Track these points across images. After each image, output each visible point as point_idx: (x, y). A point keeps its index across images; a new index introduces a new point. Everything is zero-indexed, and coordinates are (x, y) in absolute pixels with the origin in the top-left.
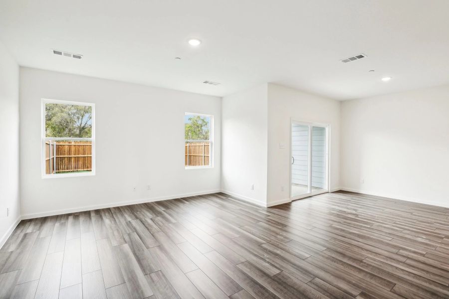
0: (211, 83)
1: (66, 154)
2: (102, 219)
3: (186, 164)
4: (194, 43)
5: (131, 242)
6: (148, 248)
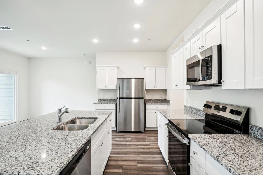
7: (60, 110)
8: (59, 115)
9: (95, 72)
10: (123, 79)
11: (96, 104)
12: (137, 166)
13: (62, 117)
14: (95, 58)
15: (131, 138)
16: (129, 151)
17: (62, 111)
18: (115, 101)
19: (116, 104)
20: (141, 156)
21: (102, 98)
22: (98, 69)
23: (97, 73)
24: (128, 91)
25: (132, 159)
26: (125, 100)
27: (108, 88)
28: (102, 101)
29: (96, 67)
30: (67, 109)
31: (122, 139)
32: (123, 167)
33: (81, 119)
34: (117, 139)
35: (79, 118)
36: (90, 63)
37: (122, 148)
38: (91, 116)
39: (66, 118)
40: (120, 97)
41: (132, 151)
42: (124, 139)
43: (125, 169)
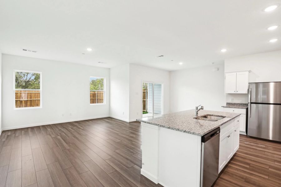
0: (102, 63)
1: (19, 98)
2: (46, 129)
3: (91, 103)
4: (89, 50)
5: (61, 135)
6: (68, 137)
7: (197, 108)
8: (197, 111)
9: (224, 78)
10: (257, 84)
11: (224, 107)
12: (268, 169)
13: (198, 112)
14: (223, 64)
15: (265, 145)
16: (260, 155)
17: (199, 109)
18: (245, 106)
19: (247, 109)
20: (276, 163)
21: (230, 102)
22: (227, 75)
23: (225, 79)
24: (265, 97)
25: (263, 162)
26: (260, 105)
27: (237, 93)
28: (229, 105)
29: (225, 73)
30: (202, 107)
31: (252, 144)
32: (251, 165)
33: (212, 116)
34: (247, 143)
35: (210, 115)
36: (218, 70)
37: (251, 150)
38: (219, 115)
39: (201, 113)
40: (252, 102)
41: (265, 157)
42: (256, 145)
43: (253, 167)
